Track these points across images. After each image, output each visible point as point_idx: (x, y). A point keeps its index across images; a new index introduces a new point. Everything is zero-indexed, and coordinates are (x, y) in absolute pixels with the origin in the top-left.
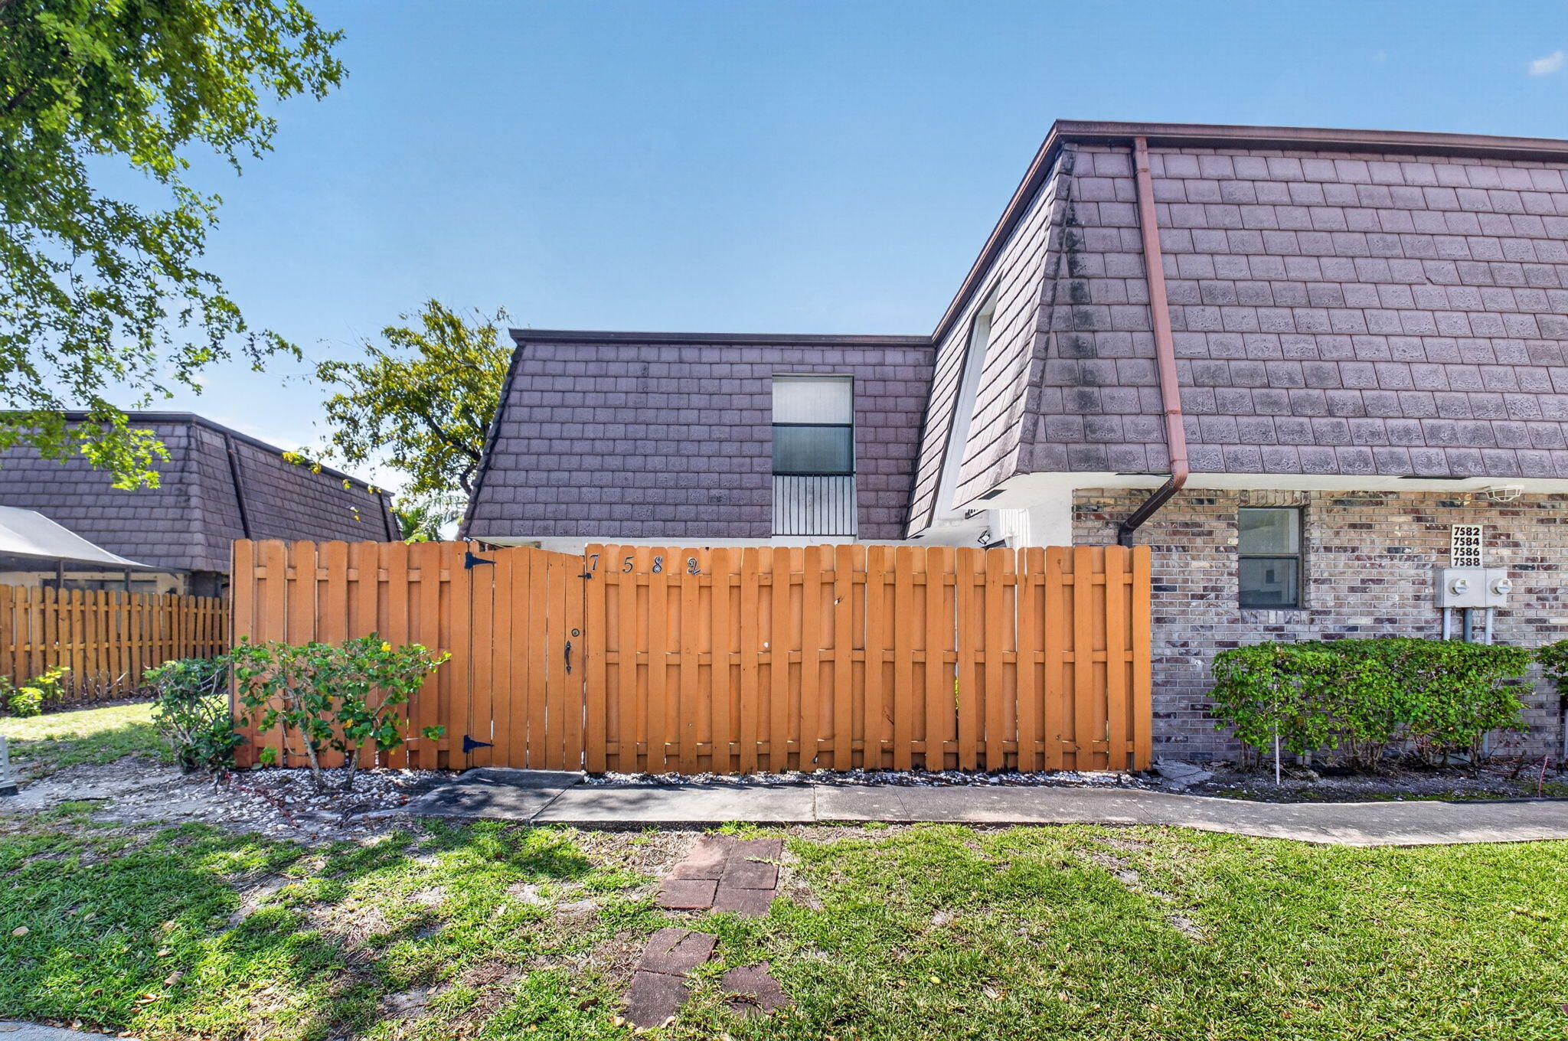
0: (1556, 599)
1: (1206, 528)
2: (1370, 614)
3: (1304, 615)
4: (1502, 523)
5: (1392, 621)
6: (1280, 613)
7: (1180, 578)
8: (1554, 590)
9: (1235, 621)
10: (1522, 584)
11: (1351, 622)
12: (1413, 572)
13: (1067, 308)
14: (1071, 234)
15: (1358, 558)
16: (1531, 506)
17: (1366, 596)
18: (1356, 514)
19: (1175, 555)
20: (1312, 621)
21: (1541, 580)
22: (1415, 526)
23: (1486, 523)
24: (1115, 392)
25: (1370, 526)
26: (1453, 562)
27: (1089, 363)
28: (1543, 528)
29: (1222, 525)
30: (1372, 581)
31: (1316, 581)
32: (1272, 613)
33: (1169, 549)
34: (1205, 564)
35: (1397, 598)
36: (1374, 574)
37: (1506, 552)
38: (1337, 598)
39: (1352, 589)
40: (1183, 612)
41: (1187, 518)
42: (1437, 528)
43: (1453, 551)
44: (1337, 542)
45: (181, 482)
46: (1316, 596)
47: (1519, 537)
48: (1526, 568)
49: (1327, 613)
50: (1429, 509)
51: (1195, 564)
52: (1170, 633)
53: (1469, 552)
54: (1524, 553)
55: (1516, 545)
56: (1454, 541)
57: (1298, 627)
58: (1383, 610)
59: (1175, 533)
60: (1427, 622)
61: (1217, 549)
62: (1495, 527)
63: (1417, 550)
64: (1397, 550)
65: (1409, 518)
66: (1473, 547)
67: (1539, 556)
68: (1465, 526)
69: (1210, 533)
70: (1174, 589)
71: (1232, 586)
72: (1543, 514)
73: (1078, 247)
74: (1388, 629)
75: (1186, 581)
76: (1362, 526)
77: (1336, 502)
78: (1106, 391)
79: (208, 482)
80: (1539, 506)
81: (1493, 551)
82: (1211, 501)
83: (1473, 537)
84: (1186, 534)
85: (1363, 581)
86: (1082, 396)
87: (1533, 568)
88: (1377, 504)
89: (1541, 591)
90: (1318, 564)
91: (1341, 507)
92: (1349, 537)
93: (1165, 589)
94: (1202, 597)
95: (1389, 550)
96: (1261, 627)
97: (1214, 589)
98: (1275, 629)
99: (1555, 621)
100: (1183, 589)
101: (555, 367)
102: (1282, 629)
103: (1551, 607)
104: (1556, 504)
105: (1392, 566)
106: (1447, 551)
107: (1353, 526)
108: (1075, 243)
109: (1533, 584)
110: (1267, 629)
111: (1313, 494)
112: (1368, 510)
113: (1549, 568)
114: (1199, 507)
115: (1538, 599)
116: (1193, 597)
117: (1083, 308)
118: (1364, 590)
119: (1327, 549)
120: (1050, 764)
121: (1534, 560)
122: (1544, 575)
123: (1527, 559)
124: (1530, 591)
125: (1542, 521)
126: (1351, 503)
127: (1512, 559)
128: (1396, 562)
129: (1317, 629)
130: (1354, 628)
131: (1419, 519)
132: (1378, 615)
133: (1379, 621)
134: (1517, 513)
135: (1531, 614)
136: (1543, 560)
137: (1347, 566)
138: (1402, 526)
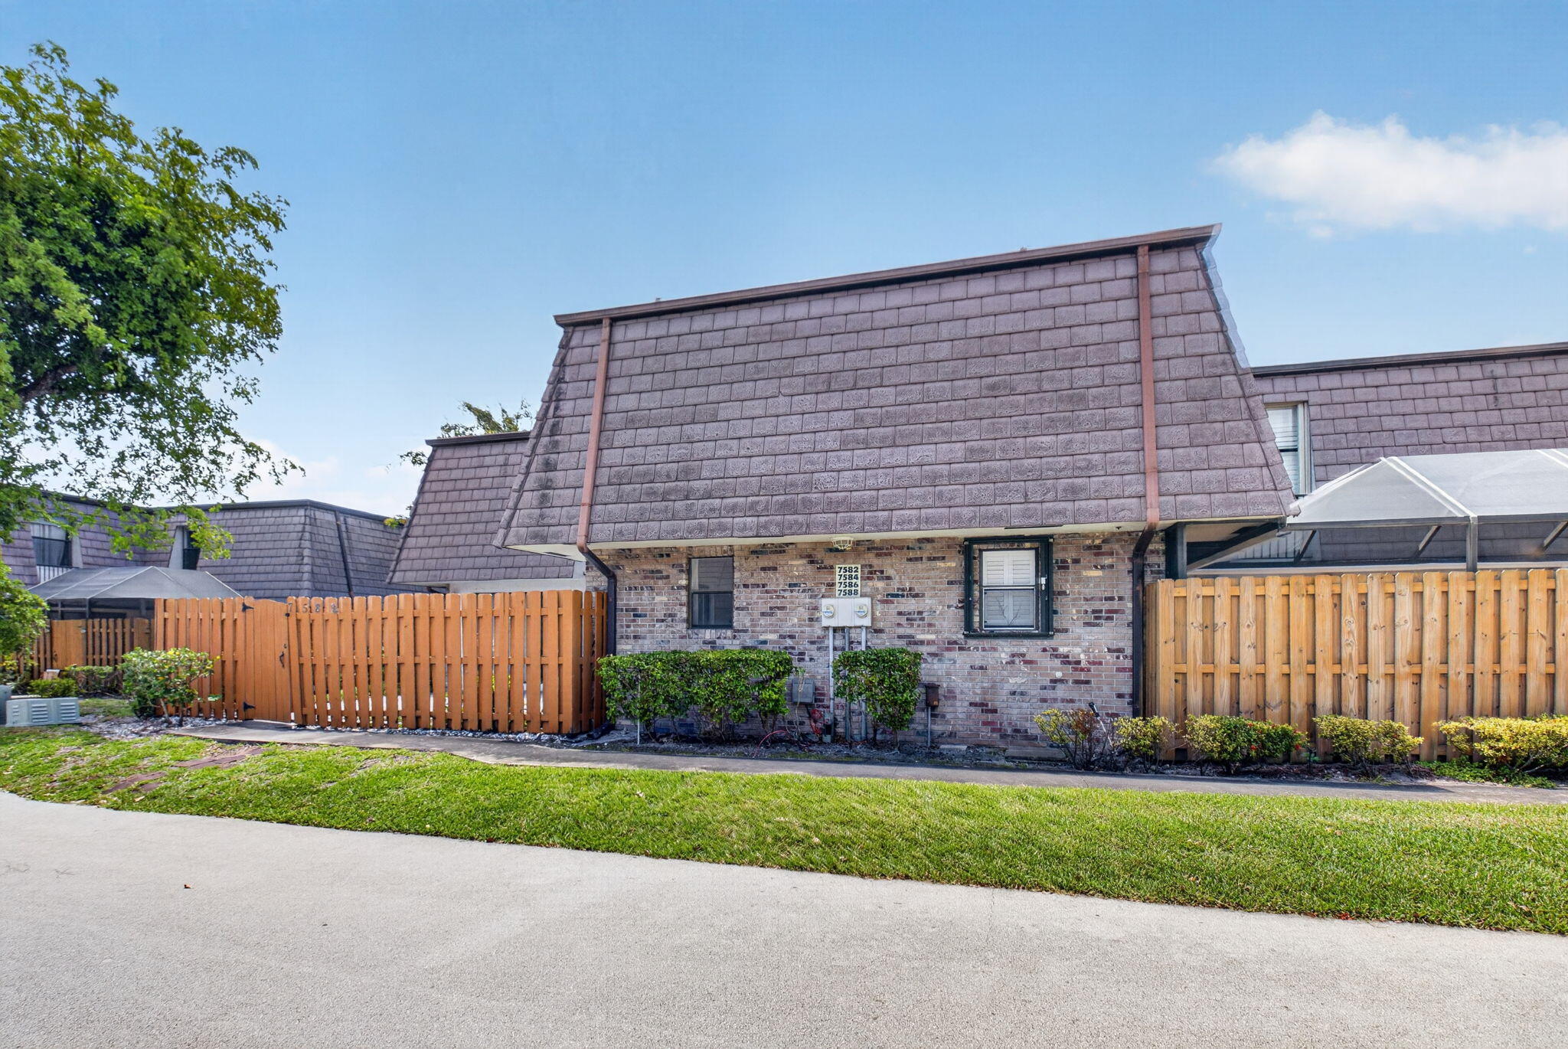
0: (922, 619)
1: (665, 574)
2: (776, 632)
3: (729, 633)
4: (877, 562)
5: (792, 637)
6: (713, 631)
7: (649, 608)
8: (920, 613)
9: (682, 637)
10: (893, 609)
11: (762, 638)
12: (808, 600)
13: (548, 439)
14: (560, 388)
15: (767, 592)
16: (902, 548)
17: (774, 618)
18: (764, 562)
19: (646, 593)
20: (735, 637)
21: (910, 605)
22: (809, 567)
23: (864, 563)
24: (561, 492)
25: (775, 569)
26: (837, 593)
27: (551, 474)
28: (910, 566)
29: (675, 571)
30: (778, 608)
31: (737, 609)
32: (708, 631)
33: (642, 589)
34: (664, 599)
35: (796, 620)
36: (779, 603)
37: (880, 585)
38: (752, 620)
39: (763, 614)
40: (651, 632)
41: (652, 567)
42: (825, 568)
43: (838, 585)
44: (751, 581)
45: (300, 547)
46: (739, 619)
47: (890, 572)
48: (897, 596)
49: (746, 631)
50: (819, 555)
51: (658, 599)
52: (642, 645)
53: (850, 585)
54: (895, 585)
55: (889, 578)
56: (838, 577)
57: (725, 641)
58: (786, 629)
59: (646, 577)
60: (818, 637)
61: (673, 588)
62: (871, 566)
63: (809, 585)
64: (795, 585)
65: (804, 561)
66: (854, 581)
67: (907, 586)
68: (848, 566)
69: (668, 577)
70: (645, 616)
71: (683, 613)
72: (911, 555)
73: (562, 397)
74: (789, 642)
75: (653, 610)
76: (769, 569)
77: (753, 552)
78: (556, 491)
79: (318, 546)
80: (908, 548)
81: (870, 583)
82: (668, 555)
83: (854, 574)
84: (653, 578)
85: (771, 608)
86: (544, 496)
87: (903, 596)
88: (780, 552)
89: (909, 614)
90: (740, 597)
91: (755, 556)
92: (760, 577)
93: (640, 616)
94: (663, 621)
95: (790, 585)
96: (700, 641)
97: (670, 615)
98: (710, 643)
99: (920, 637)
100: (651, 616)
101: (452, 463)
102: (714, 642)
103: (919, 626)
104: (923, 545)
105: (792, 597)
106: (833, 585)
107: (764, 569)
108: (560, 394)
109: (902, 609)
110: (705, 643)
111: (735, 548)
112: (774, 557)
113: (916, 596)
114: (660, 560)
115: (908, 619)
116: (658, 621)
117: (556, 438)
118: (771, 615)
119: (746, 586)
120: (516, 728)
121: (903, 590)
122: (913, 601)
123: (898, 589)
124: (900, 613)
125: (910, 560)
126: (761, 553)
127: (885, 589)
128: (794, 594)
129: (738, 642)
130: (765, 642)
131: (812, 562)
132: (782, 633)
133: (782, 637)
134: (890, 554)
135: (901, 631)
136: (910, 589)
137: (759, 598)
138: (798, 566)
